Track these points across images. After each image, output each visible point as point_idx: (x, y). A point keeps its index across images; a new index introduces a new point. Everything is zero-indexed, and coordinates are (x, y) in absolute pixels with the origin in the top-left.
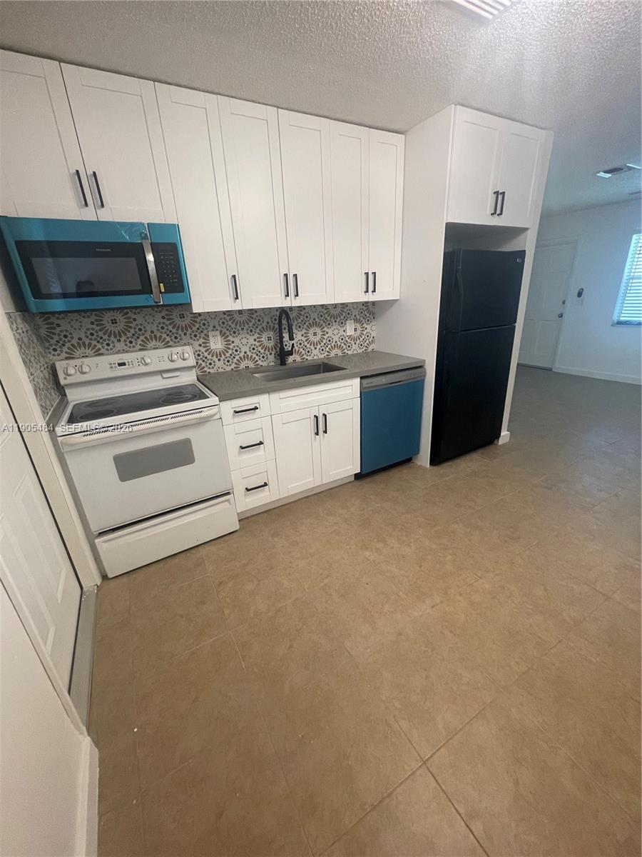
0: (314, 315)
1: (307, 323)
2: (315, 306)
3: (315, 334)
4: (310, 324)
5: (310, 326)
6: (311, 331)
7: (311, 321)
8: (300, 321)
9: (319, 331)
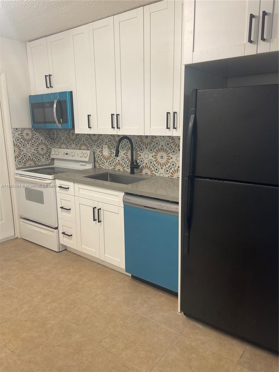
0: (163, 143)
1: (157, 148)
2: (163, 137)
3: (162, 157)
4: (159, 149)
5: (159, 150)
6: (160, 154)
7: (160, 147)
8: (152, 146)
9: (166, 156)
